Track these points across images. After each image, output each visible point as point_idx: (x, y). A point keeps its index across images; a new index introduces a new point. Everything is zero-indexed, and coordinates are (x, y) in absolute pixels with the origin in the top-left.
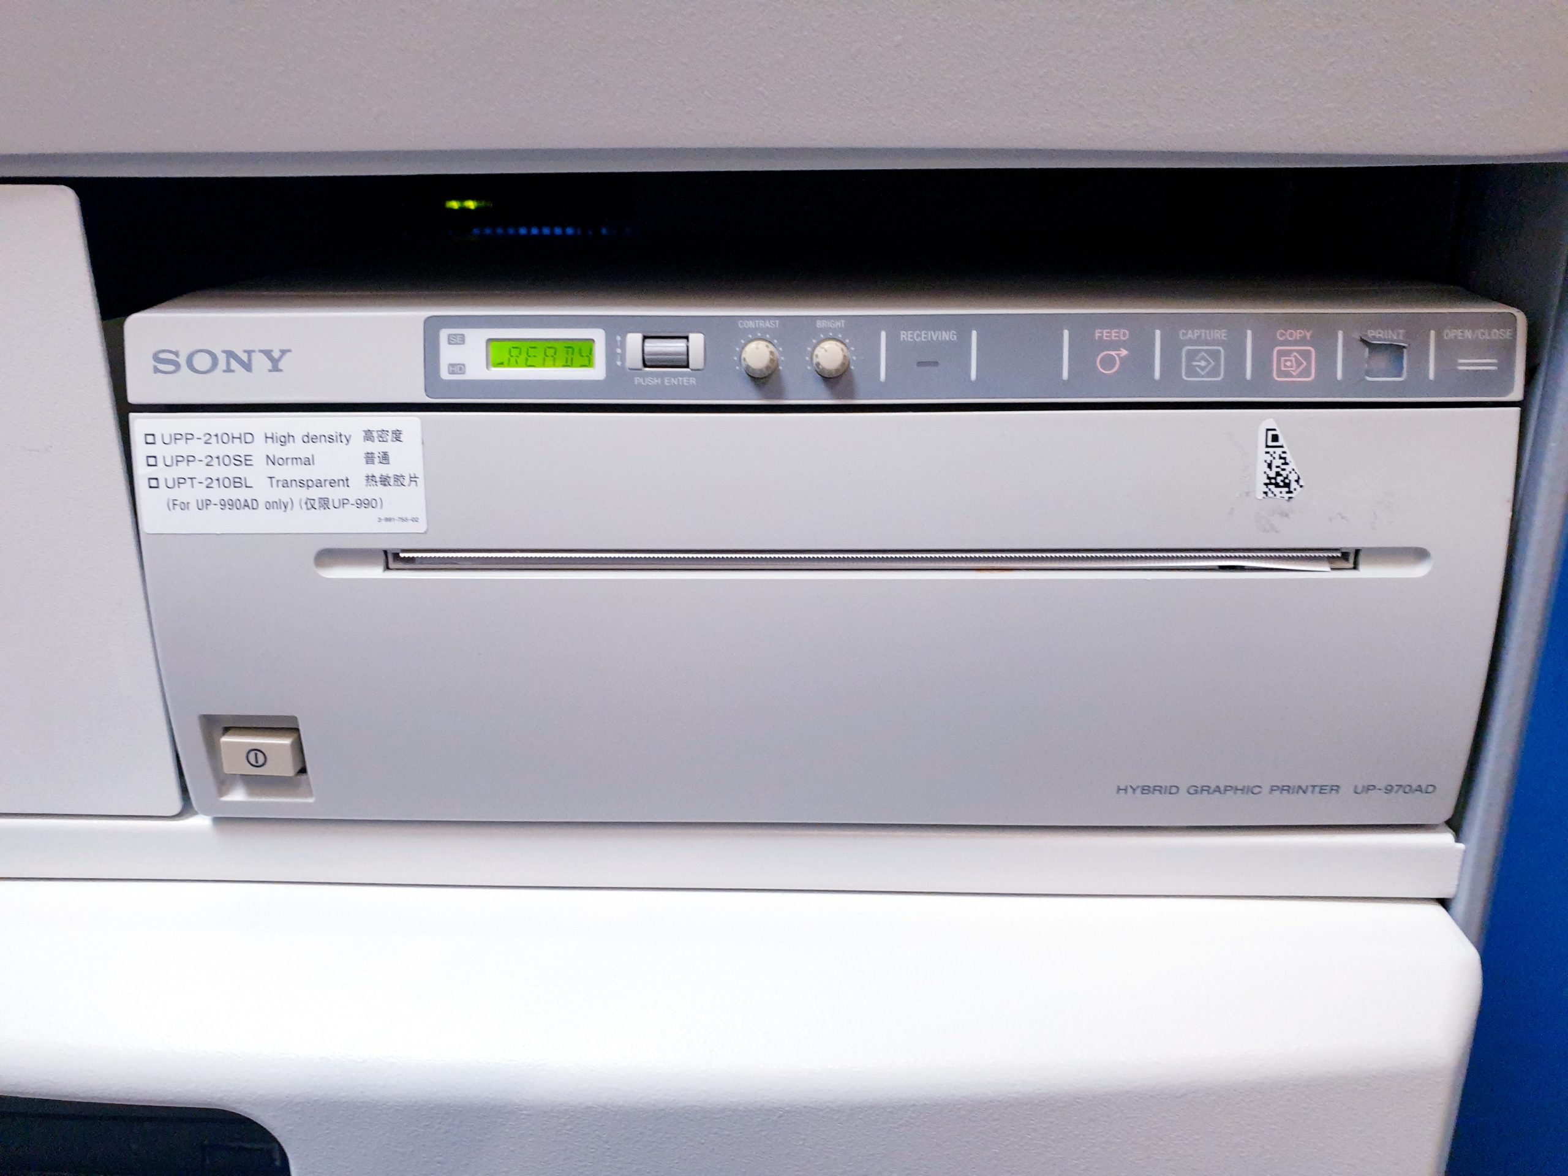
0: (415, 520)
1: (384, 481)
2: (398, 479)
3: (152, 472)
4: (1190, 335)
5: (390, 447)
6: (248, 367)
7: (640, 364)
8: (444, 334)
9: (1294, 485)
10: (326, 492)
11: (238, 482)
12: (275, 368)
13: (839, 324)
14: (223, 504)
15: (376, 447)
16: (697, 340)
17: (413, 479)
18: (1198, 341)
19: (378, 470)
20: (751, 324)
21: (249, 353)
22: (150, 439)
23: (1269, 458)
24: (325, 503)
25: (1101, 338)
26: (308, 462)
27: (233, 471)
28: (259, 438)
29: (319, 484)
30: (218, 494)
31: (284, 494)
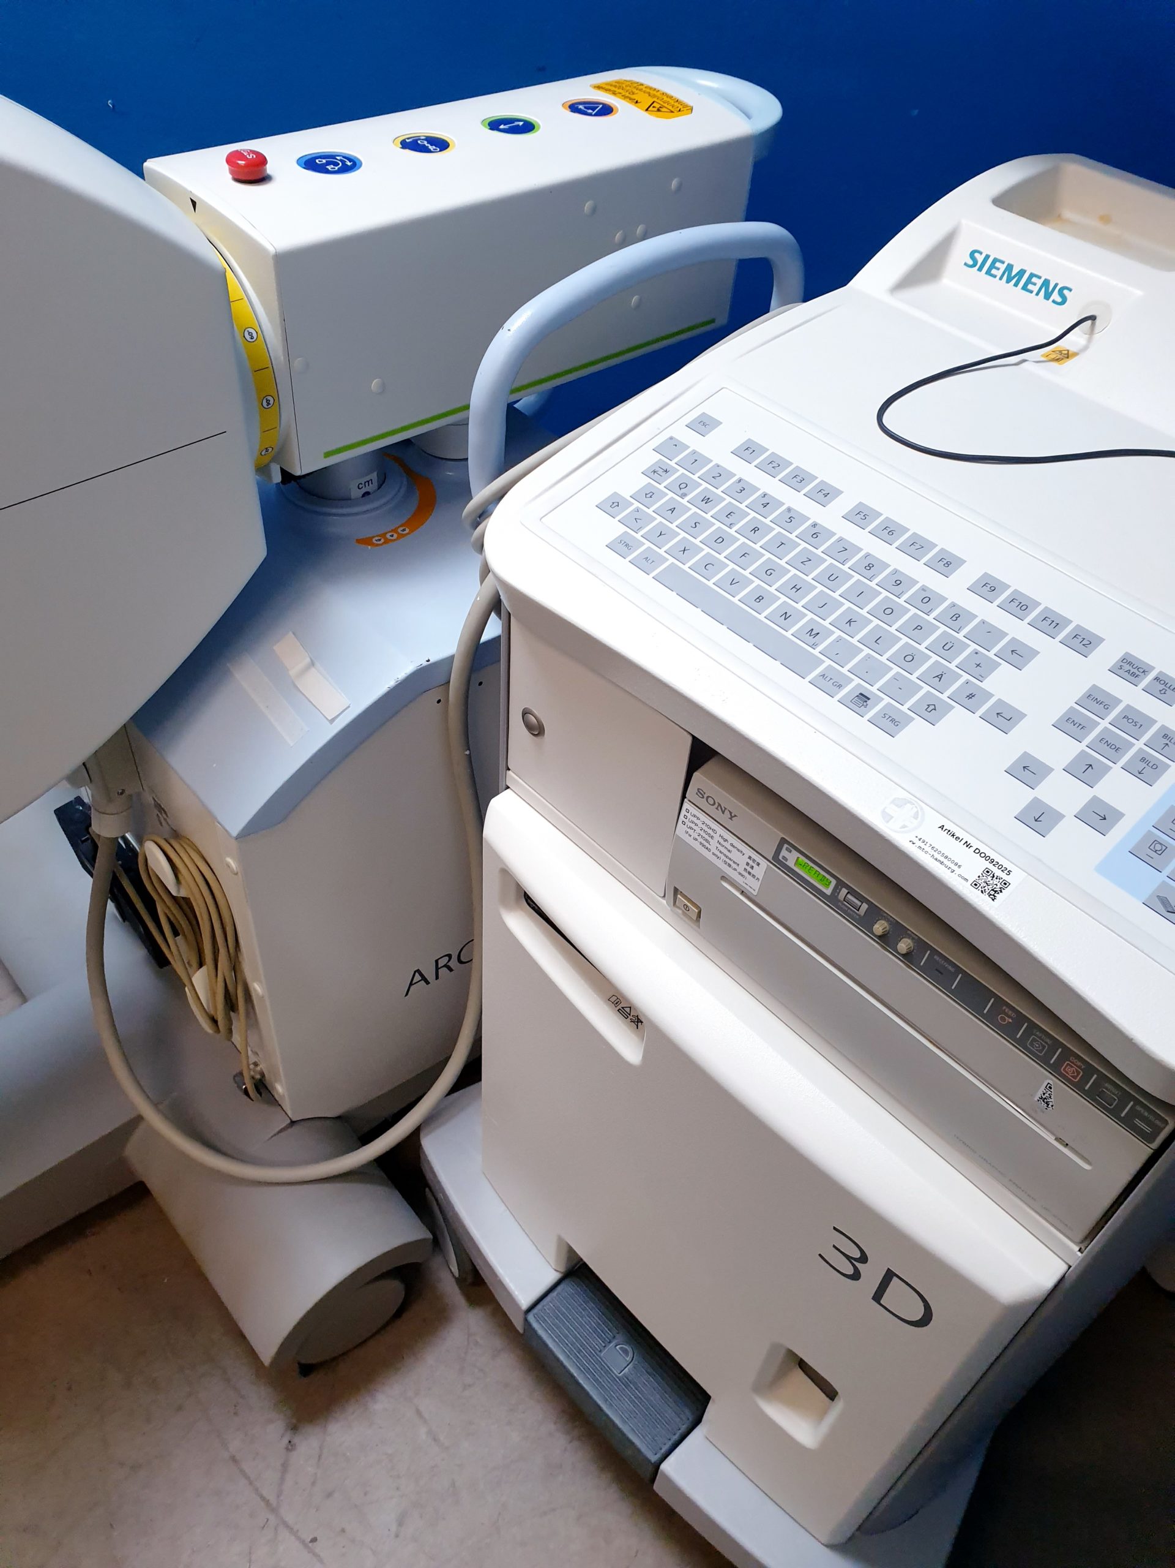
0: (754, 890)
1: (749, 873)
2: (754, 876)
3: (686, 814)
4: (1038, 1033)
5: (755, 865)
6: (723, 812)
7: (842, 900)
8: (786, 846)
9: (1050, 1106)
10: (731, 863)
11: (706, 840)
12: (731, 819)
13: (916, 937)
14: (701, 843)
15: (751, 862)
16: (865, 906)
17: (758, 879)
18: (1040, 1038)
19: (749, 869)
20: (885, 915)
21: (725, 809)
22: (688, 811)
23: (1045, 1092)
24: (730, 866)
25: (1005, 1010)
26: (729, 851)
27: (707, 837)
28: (718, 834)
29: (730, 859)
30: (700, 839)
31: (719, 855)
